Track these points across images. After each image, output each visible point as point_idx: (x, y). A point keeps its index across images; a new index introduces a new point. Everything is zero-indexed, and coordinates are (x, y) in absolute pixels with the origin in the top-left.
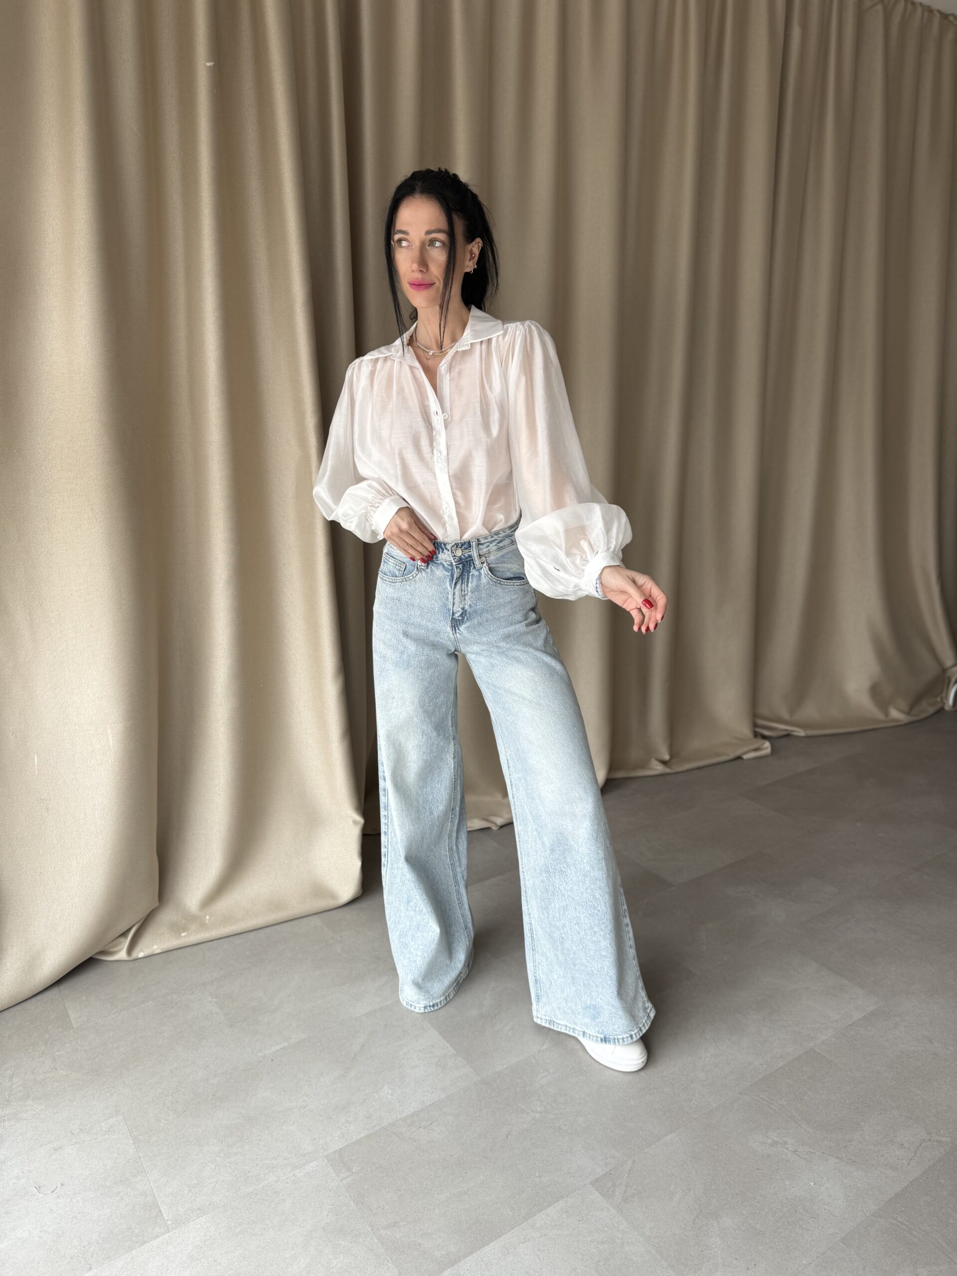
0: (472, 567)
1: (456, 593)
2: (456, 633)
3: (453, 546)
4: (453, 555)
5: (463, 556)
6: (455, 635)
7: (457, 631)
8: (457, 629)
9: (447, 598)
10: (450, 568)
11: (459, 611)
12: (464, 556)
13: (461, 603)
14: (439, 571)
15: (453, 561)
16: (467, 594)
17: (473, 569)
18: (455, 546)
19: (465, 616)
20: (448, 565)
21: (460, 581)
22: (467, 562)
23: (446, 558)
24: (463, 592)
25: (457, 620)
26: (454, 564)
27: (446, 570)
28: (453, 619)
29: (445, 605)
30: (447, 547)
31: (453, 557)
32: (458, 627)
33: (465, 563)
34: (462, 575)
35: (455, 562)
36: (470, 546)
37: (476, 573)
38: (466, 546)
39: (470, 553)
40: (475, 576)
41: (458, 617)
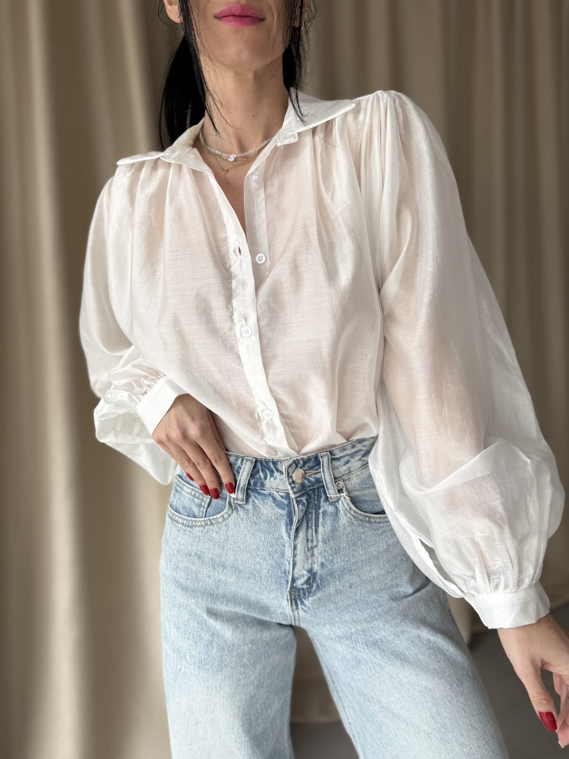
0: (323, 498)
1: (299, 547)
2: (297, 608)
3: (290, 466)
4: (291, 480)
5: (306, 481)
6: (296, 611)
7: (300, 606)
8: (299, 603)
9: (283, 555)
10: (286, 502)
11: (303, 576)
12: (309, 481)
13: (307, 562)
14: (268, 508)
15: (291, 492)
16: (316, 546)
17: (324, 501)
18: (294, 465)
19: (313, 582)
20: (282, 497)
21: (304, 525)
22: (313, 490)
23: (279, 485)
24: (310, 544)
25: (299, 590)
26: (292, 496)
27: (279, 505)
28: (292, 587)
29: (279, 565)
30: (279, 467)
31: (290, 484)
32: (301, 600)
33: (311, 492)
34: (306, 513)
35: (295, 493)
36: (318, 463)
37: (330, 509)
38: (311, 464)
39: (318, 476)
40: (329, 513)
41: (302, 585)
